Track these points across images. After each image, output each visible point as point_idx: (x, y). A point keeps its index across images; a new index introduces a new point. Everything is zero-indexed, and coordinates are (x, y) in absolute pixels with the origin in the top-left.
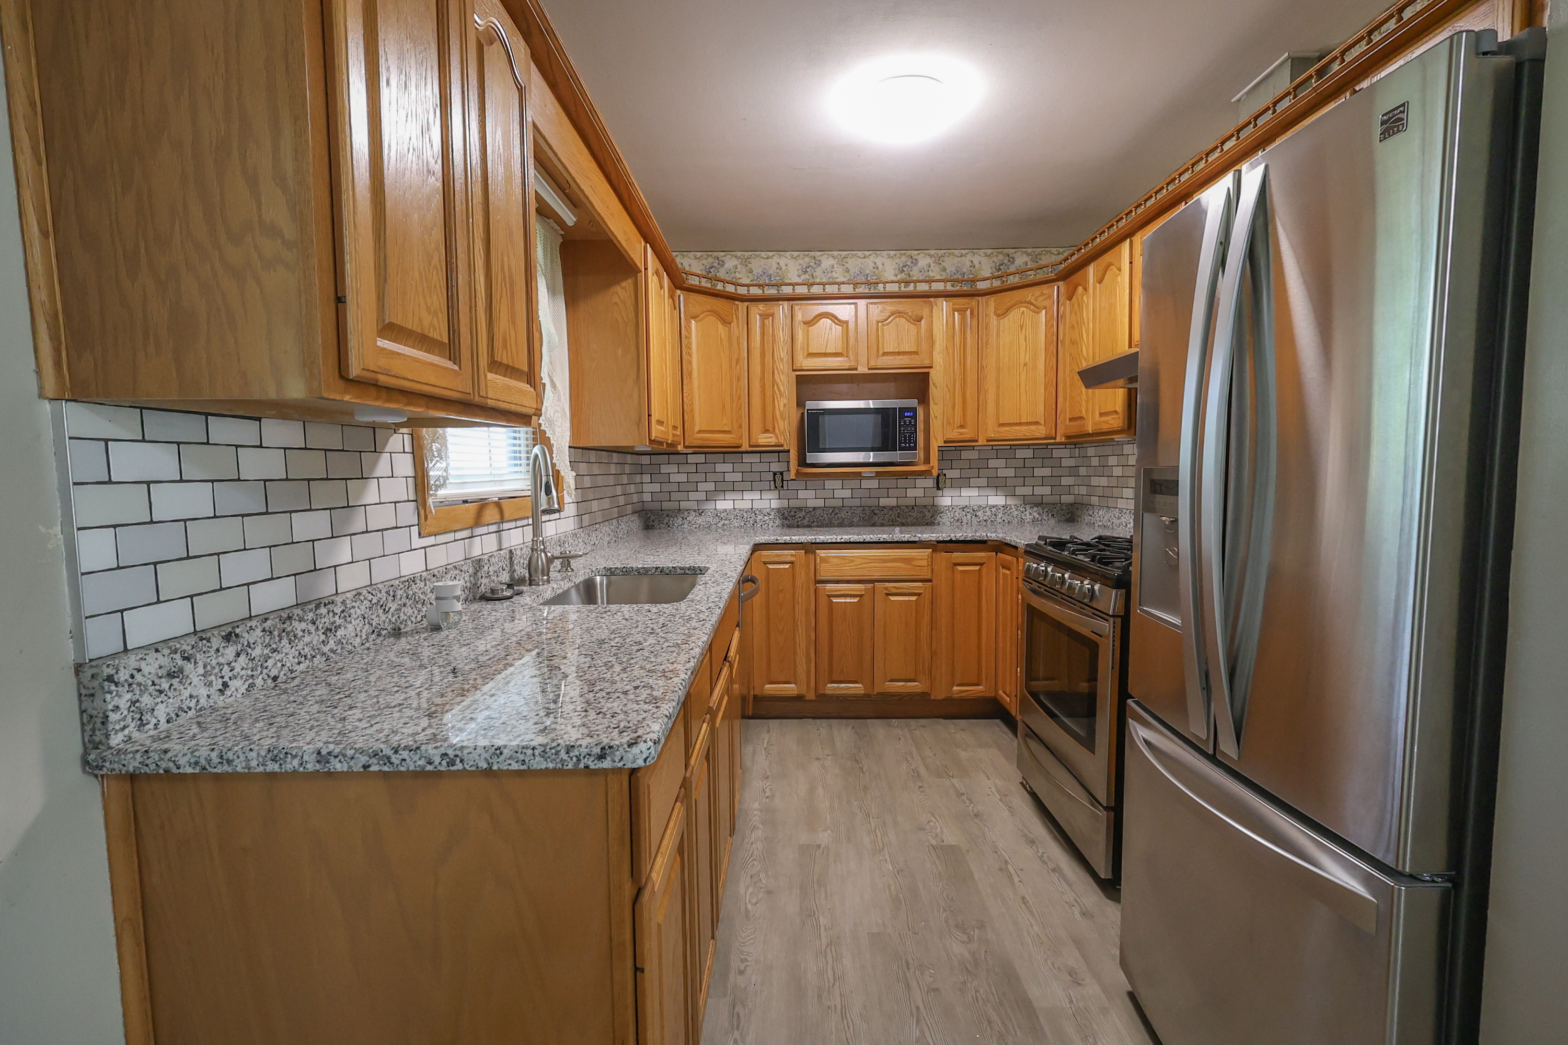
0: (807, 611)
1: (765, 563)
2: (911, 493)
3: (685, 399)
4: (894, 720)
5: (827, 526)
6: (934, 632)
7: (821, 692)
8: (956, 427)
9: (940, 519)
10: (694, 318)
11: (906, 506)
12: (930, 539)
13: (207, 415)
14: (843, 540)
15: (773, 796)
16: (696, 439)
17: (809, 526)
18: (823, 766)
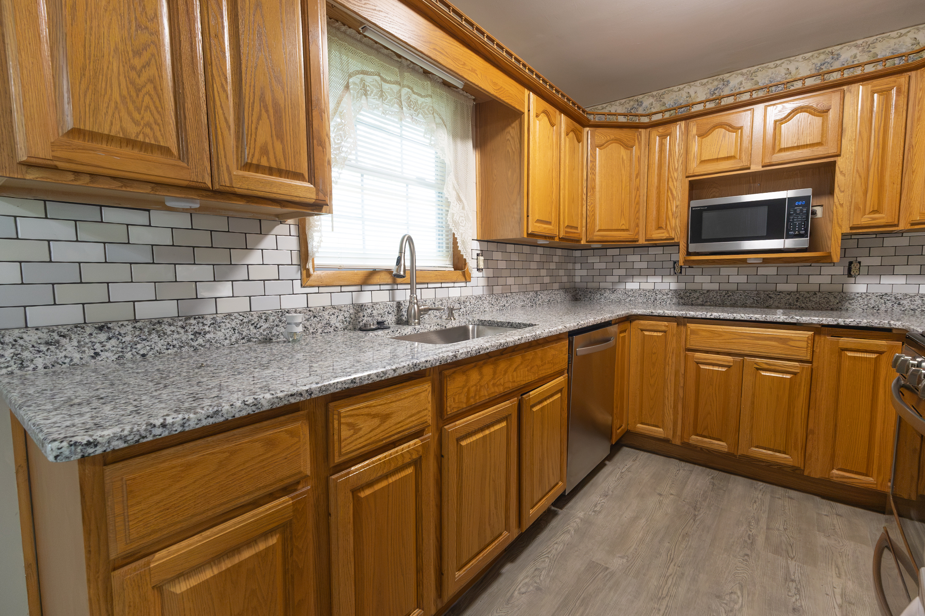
0: (677, 373)
1: (642, 330)
2: (814, 280)
3: (588, 207)
4: (760, 483)
5: (720, 305)
6: (811, 411)
7: (686, 441)
8: (867, 211)
9: (849, 306)
10: (600, 146)
11: (808, 292)
12: (810, 321)
13: (101, 206)
14: (712, 317)
15: (600, 512)
16: (596, 236)
17: (702, 305)
18: (660, 502)
